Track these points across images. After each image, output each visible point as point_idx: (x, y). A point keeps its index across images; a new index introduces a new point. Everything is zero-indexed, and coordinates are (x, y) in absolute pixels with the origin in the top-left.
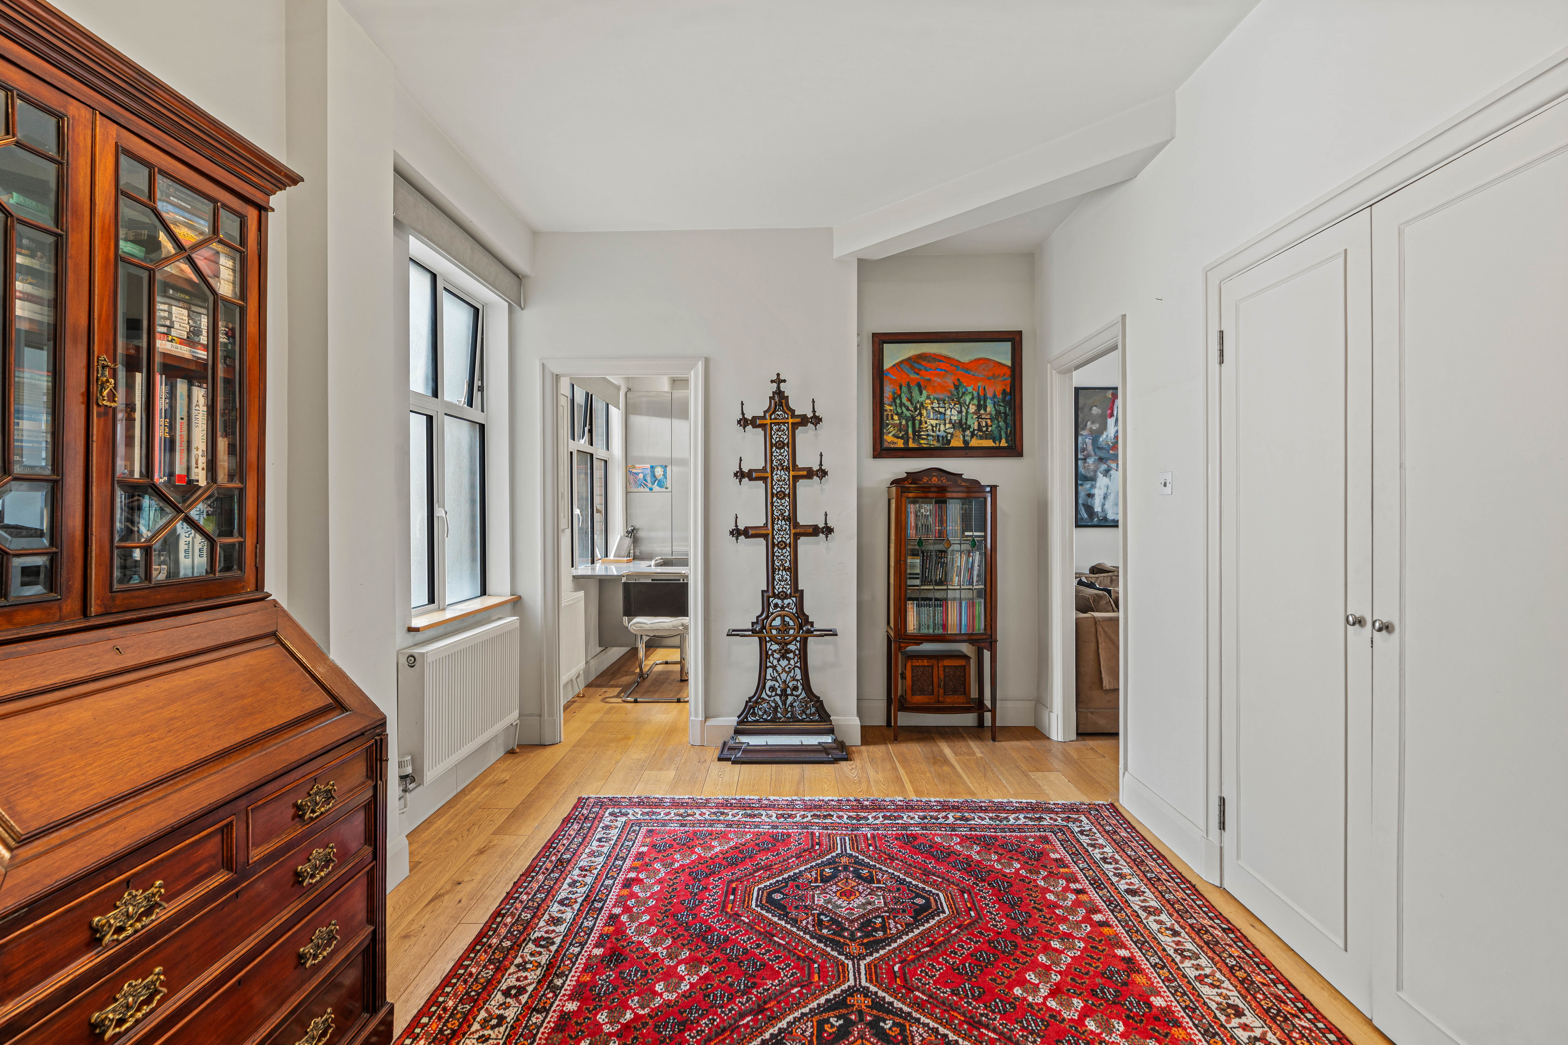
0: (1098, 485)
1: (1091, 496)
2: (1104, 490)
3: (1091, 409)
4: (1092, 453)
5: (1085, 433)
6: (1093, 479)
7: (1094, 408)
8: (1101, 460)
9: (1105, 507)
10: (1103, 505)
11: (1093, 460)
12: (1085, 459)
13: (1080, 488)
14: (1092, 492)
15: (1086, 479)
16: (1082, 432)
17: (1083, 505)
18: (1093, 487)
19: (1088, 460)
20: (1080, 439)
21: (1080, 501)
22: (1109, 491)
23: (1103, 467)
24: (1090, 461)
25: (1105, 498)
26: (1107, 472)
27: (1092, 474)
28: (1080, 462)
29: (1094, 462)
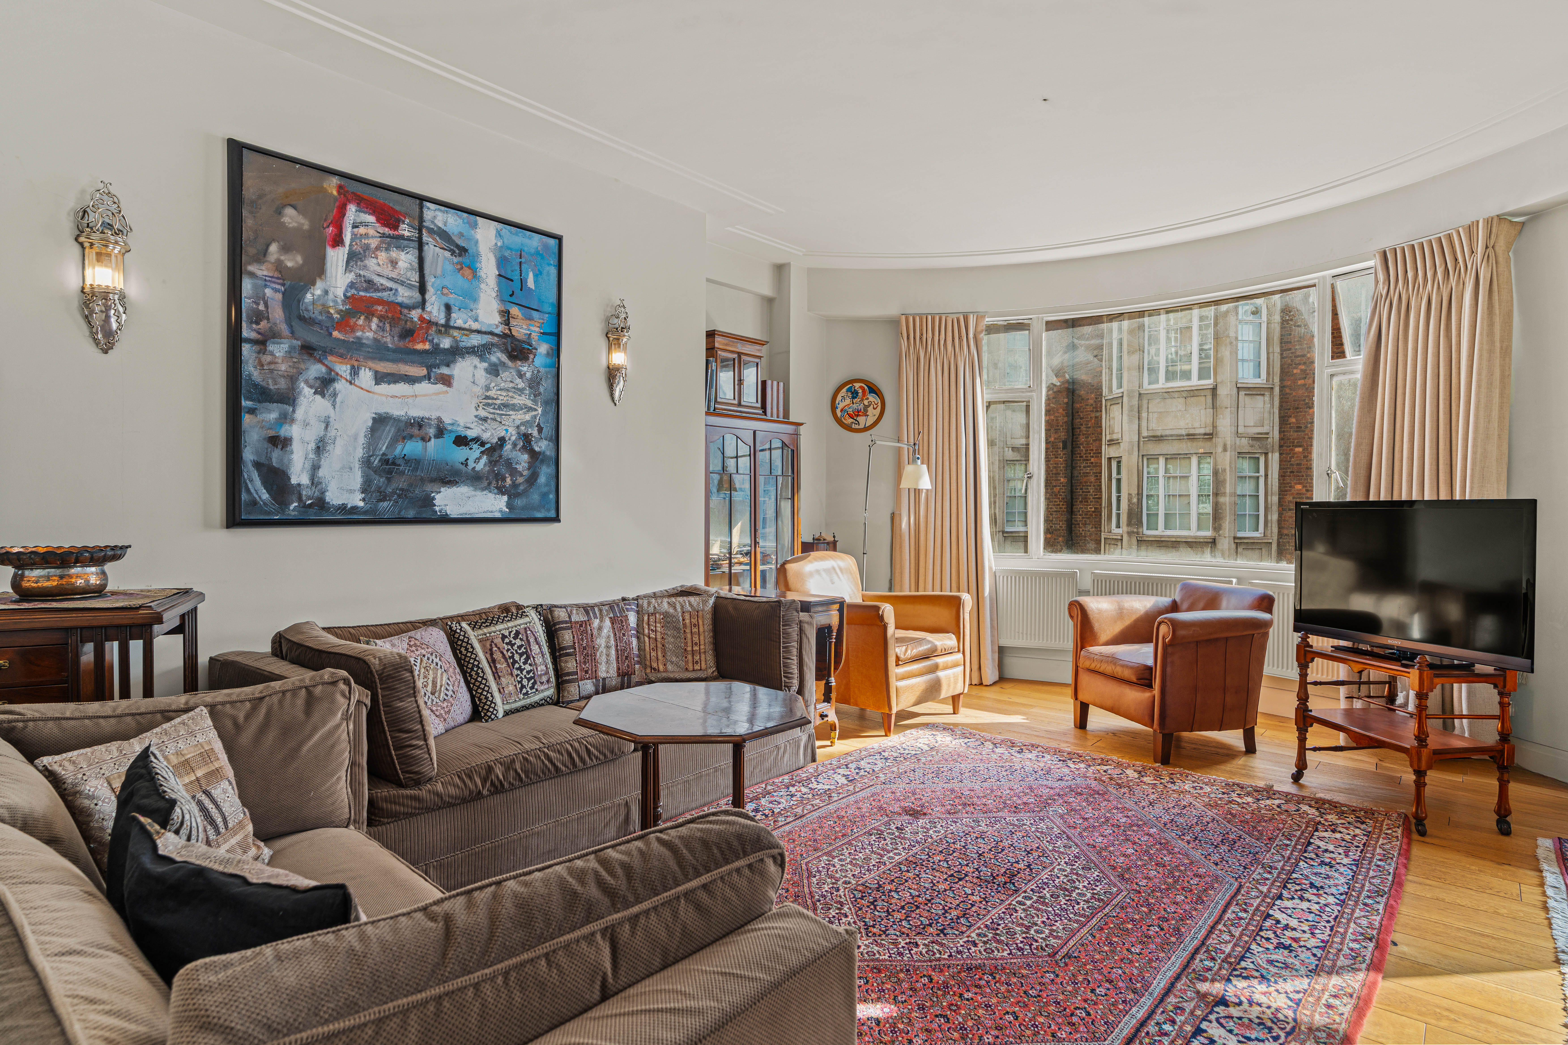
0: (299, 414)
1: (279, 442)
2: (317, 430)
3: (279, 212)
4: (283, 328)
5: (262, 271)
6: (288, 398)
7: (289, 211)
8: (308, 350)
9: (321, 473)
10: (315, 468)
11: (285, 347)
12: (261, 343)
13: (247, 420)
14: (284, 432)
15: (265, 396)
16: (251, 268)
17: (257, 465)
18: (286, 419)
19: (271, 347)
20: (247, 286)
21: (248, 455)
22: (332, 433)
23: (315, 370)
24: (279, 350)
25: (320, 448)
26: (324, 385)
27: (283, 384)
28: (246, 349)
29: (289, 353)
